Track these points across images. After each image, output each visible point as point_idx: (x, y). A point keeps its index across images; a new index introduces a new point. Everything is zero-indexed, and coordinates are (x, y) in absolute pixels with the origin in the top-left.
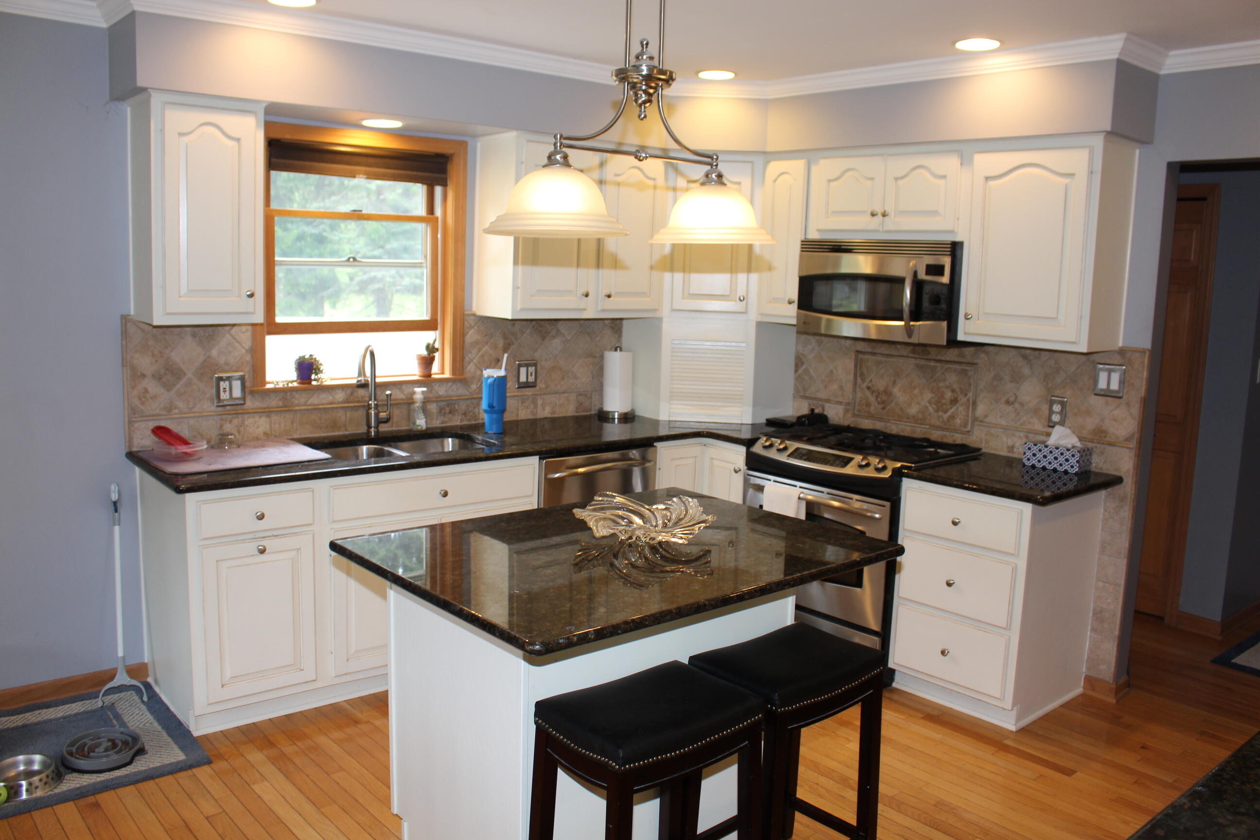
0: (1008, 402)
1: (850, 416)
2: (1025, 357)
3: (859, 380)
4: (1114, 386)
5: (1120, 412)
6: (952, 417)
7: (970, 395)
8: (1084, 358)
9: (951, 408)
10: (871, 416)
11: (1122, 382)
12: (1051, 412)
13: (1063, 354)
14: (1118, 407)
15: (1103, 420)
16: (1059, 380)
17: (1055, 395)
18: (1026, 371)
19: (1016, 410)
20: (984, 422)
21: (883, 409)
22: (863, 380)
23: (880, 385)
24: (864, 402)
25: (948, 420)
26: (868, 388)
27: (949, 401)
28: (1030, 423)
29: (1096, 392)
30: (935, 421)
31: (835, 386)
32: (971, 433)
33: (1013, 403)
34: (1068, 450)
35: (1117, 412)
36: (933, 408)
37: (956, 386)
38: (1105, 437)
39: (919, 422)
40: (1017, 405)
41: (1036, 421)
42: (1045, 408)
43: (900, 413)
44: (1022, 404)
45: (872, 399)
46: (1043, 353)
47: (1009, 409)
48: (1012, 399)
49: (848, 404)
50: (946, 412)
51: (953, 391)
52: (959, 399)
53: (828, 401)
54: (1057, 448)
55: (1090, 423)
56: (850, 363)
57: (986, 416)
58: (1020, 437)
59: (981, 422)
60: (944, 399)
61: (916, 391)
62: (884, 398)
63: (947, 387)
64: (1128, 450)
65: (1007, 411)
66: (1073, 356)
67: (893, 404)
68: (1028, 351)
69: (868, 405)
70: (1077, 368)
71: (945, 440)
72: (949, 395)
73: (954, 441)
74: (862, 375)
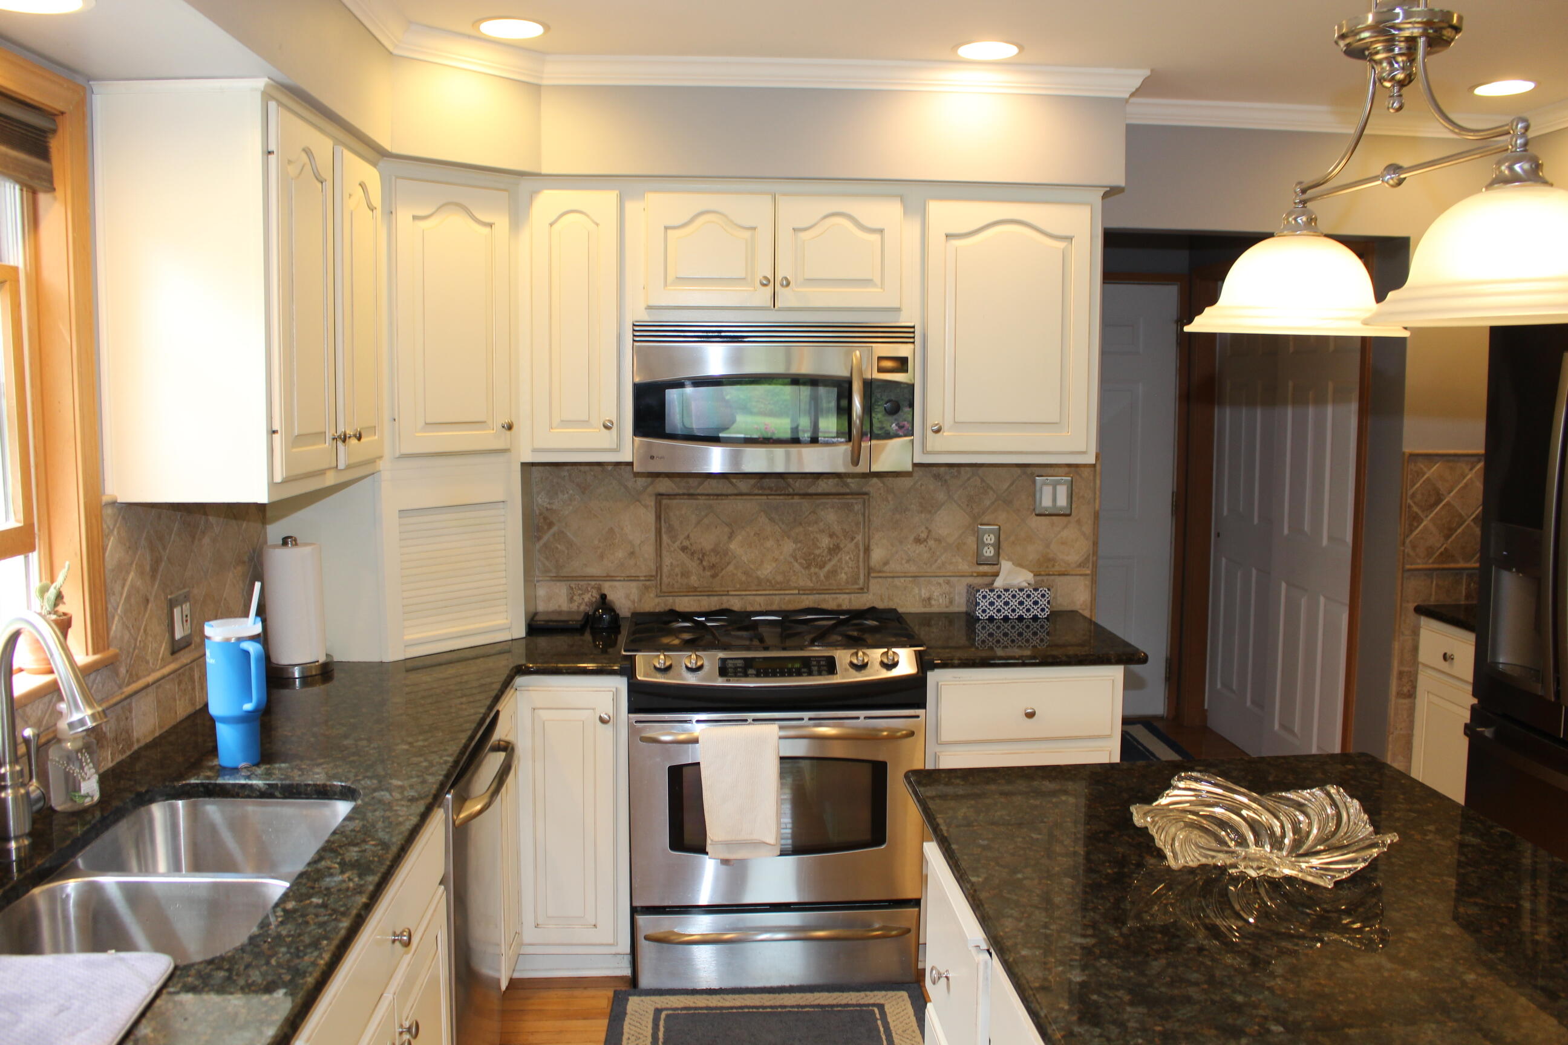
0: (918, 541)
1: (652, 595)
2: (937, 477)
3: (665, 537)
4: (1062, 501)
5: (1070, 533)
6: (834, 572)
7: (859, 538)
8: (1019, 471)
9: (830, 560)
10: (692, 591)
11: (1070, 496)
12: (980, 544)
13: (991, 469)
14: (1066, 526)
15: (1048, 546)
16: (987, 503)
17: (983, 522)
18: (941, 496)
19: (930, 549)
20: (884, 572)
21: (714, 576)
22: (674, 538)
23: (706, 540)
24: (677, 570)
25: (827, 577)
26: (684, 549)
27: (826, 550)
28: (951, 563)
29: (1037, 512)
30: (804, 582)
31: (620, 554)
32: (865, 590)
33: (925, 540)
34: (1021, 590)
35: (1065, 534)
36: (801, 564)
37: (837, 528)
38: (1053, 566)
39: (778, 586)
40: (931, 543)
41: (960, 560)
42: (971, 541)
43: (744, 578)
44: (938, 540)
45: (692, 565)
46: (962, 469)
47: (921, 548)
48: (923, 535)
49: (649, 578)
50: (821, 567)
51: (831, 536)
52: (842, 546)
53: (609, 578)
54: (1006, 590)
55: (1033, 552)
56: (649, 517)
57: (886, 563)
58: (940, 584)
59: (880, 572)
60: (819, 548)
61: (770, 543)
62: (714, 559)
63: (822, 531)
64: (1082, 578)
65: (917, 552)
66: (1005, 469)
67: (731, 568)
68: (942, 469)
69: (686, 574)
70: (1012, 484)
71: (824, 606)
72: (825, 541)
73: (840, 605)
74: (671, 529)
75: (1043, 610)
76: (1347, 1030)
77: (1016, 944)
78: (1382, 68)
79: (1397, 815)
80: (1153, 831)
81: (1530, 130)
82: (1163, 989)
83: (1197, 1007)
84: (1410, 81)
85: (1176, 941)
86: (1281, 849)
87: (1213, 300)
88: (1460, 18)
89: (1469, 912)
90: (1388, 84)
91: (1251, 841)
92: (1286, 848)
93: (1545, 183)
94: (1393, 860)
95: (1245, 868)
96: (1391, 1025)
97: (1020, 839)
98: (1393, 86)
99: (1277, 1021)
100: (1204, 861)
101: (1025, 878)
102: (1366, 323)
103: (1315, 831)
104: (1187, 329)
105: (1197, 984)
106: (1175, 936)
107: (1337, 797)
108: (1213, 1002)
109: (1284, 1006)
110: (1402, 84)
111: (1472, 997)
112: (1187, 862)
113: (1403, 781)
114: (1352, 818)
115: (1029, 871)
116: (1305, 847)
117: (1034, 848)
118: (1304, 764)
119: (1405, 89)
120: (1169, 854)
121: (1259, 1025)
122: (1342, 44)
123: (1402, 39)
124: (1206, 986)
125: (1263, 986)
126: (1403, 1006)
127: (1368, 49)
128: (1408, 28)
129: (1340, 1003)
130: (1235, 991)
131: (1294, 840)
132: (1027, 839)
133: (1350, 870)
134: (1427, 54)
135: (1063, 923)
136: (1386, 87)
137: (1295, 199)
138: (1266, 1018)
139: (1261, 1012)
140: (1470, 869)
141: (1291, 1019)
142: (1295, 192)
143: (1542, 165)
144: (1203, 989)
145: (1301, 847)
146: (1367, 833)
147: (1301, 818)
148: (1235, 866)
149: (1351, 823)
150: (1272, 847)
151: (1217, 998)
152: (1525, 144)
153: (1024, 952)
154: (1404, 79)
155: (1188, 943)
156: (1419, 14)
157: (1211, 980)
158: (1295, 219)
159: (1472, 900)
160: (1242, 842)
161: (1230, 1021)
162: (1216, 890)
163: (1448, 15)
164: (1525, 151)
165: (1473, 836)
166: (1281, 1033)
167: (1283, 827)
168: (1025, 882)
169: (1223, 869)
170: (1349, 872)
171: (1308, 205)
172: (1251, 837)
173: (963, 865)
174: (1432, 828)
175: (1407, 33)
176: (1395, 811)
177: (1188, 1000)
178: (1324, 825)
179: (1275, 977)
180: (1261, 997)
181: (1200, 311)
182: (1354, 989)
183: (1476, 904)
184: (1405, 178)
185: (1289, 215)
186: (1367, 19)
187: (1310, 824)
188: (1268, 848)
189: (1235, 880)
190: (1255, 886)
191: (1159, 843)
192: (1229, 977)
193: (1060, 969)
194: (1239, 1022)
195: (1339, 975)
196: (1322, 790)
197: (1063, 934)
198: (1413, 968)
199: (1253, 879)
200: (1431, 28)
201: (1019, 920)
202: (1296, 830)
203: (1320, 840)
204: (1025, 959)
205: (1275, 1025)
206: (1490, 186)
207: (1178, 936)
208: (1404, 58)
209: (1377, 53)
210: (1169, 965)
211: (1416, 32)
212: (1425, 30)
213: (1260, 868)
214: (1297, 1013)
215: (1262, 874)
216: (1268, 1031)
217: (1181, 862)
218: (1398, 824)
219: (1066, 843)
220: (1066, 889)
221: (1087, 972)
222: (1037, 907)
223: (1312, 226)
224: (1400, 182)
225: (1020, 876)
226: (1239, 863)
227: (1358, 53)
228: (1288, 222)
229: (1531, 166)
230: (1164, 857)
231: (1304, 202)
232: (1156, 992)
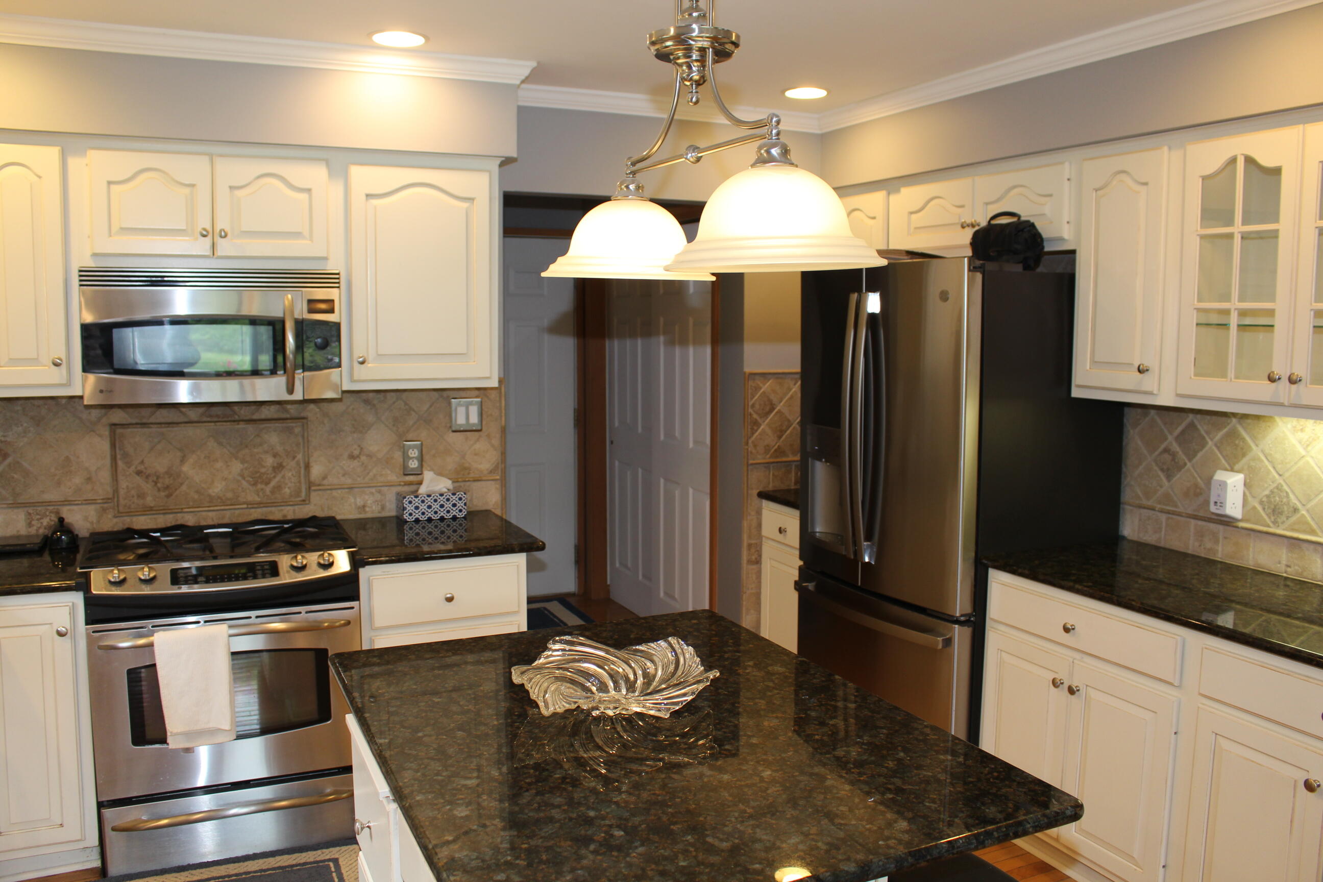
0: (352, 457)
1: (110, 516)
2: (367, 402)
3: (120, 463)
4: (474, 419)
5: (481, 445)
6: (279, 488)
7: (300, 456)
8: (435, 394)
9: (274, 477)
10: (148, 510)
11: (481, 415)
12: (406, 457)
13: (413, 393)
14: (478, 440)
15: (463, 457)
16: (411, 423)
17: (408, 439)
18: (370, 418)
19: (363, 464)
20: (323, 485)
21: (168, 496)
22: (129, 464)
23: (159, 464)
24: (133, 492)
25: (273, 492)
26: (139, 473)
27: (271, 469)
28: (381, 475)
29: (454, 429)
30: (252, 497)
31: (77, 480)
32: (307, 502)
33: (358, 457)
34: (442, 495)
35: (477, 446)
36: (248, 482)
37: (279, 449)
38: (469, 474)
39: (229, 502)
40: (363, 458)
41: (389, 472)
42: (398, 455)
43: (196, 496)
44: (370, 456)
45: (147, 487)
46: (388, 394)
47: (355, 463)
48: (356, 452)
49: (106, 500)
50: (267, 484)
51: (275, 456)
52: (284, 464)
53: (67, 502)
54: (429, 496)
55: (451, 462)
56: (104, 446)
57: (324, 478)
59: (319, 485)
60: (264, 467)
61: (219, 465)
62: (167, 481)
63: (266, 452)
64: (493, 483)
65: (351, 467)
66: (425, 393)
67: (184, 488)
68: (371, 395)
69: (142, 496)
70: (431, 406)
71: (271, 517)
72: (269, 461)
73: (285, 516)
74: (126, 455)
75: (460, 511)
76: (672, 827)
77: (412, 792)
78: (683, 70)
79: (726, 656)
80: (528, 686)
81: (781, 124)
82: (531, 814)
83: (557, 825)
84: (704, 82)
85: (546, 773)
86: (634, 691)
87: (564, 251)
88: (738, 37)
89: (771, 725)
90: (688, 83)
91: (611, 688)
92: (638, 689)
93: (792, 164)
94: (720, 691)
95: (604, 710)
96: (705, 818)
97: (423, 704)
98: (692, 85)
99: (619, 827)
100: (568, 706)
101: (425, 736)
102: (667, 269)
103: (660, 673)
104: (543, 275)
105: (559, 806)
106: (544, 770)
107: (676, 646)
108: (571, 819)
109: (626, 815)
110: (698, 84)
111: (767, 789)
112: (555, 709)
113: (733, 629)
114: (687, 661)
115: (428, 730)
116: (652, 688)
117: (435, 710)
118: (660, 623)
119: (700, 87)
120: (541, 704)
121: (605, 832)
122: (653, 49)
123: (697, 49)
124: (566, 807)
125: (611, 801)
126: (715, 803)
127: (672, 54)
128: (700, 41)
129: (670, 806)
130: (589, 808)
131: (644, 683)
132: (430, 702)
133: (682, 702)
134: (715, 62)
135: (454, 769)
136: (687, 86)
137: (626, 170)
138: (611, 826)
139: (607, 822)
140: (776, 691)
141: (630, 824)
142: (627, 165)
143: (790, 150)
144: (564, 810)
145: (648, 688)
146: (698, 672)
147: (649, 664)
148: (597, 708)
149: (687, 665)
150: (627, 690)
151: (574, 815)
152: (778, 134)
153: (418, 798)
154: (700, 80)
155: (555, 774)
156: (707, 31)
157: (571, 803)
158: (627, 187)
159: (774, 715)
160: (603, 688)
161: (583, 832)
162: (583, 729)
163: (728, 33)
164: (778, 139)
165: (780, 667)
166: (621, 836)
167: (635, 674)
168: (424, 739)
169: (588, 713)
170: (682, 704)
171: (637, 175)
172: (611, 684)
173: (373, 729)
174: (751, 663)
175: (699, 44)
176: (725, 652)
177: (551, 820)
178: (666, 667)
179: (621, 793)
180: (608, 810)
181: (554, 261)
182: (680, 795)
183: (777, 717)
184: (701, 157)
185: (621, 184)
186: (670, 31)
187: (656, 669)
188: (624, 691)
189: (597, 719)
190: (613, 723)
191: (533, 696)
192: (585, 798)
193: (448, 807)
194: (590, 832)
195: (670, 785)
196: (665, 641)
197: (453, 779)
198: (726, 772)
199: (611, 718)
200: (717, 43)
201: (417, 771)
202: (646, 675)
203: (663, 681)
204: (419, 804)
205: (618, 831)
206: (753, 166)
207: (547, 770)
208: (699, 64)
209: (679, 58)
210: (537, 794)
211: (706, 44)
212: (712, 43)
213: (616, 708)
214: (635, 819)
215: (618, 712)
216: (612, 836)
217: (551, 709)
218: (727, 663)
219: (461, 703)
220: (458, 741)
221: (470, 808)
222: (432, 759)
223: (640, 193)
224: (698, 159)
225: (420, 734)
226: (600, 705)
227: (664, 57)
228: (621, 189)
229: (782, 151)
230: (537, 706)
231: (634, 173)
232: (525, 817)
